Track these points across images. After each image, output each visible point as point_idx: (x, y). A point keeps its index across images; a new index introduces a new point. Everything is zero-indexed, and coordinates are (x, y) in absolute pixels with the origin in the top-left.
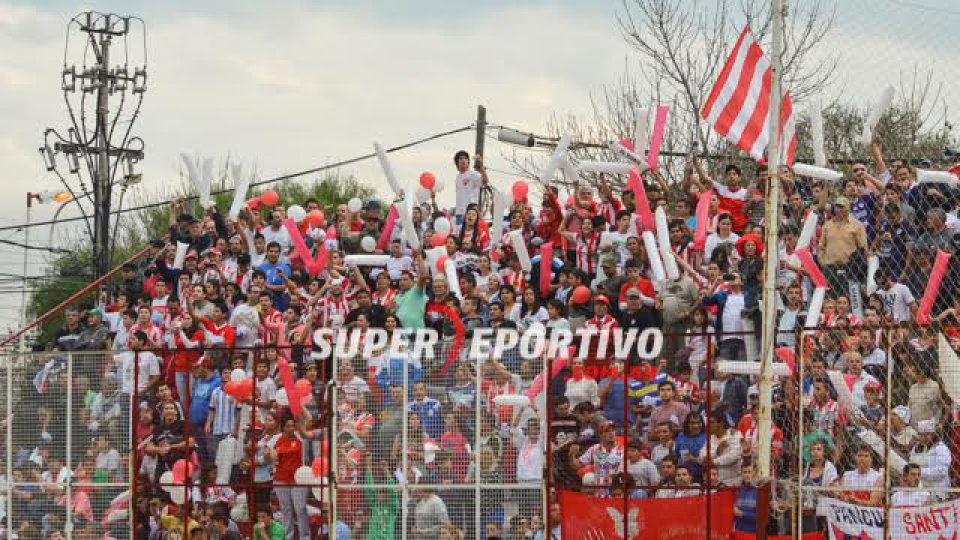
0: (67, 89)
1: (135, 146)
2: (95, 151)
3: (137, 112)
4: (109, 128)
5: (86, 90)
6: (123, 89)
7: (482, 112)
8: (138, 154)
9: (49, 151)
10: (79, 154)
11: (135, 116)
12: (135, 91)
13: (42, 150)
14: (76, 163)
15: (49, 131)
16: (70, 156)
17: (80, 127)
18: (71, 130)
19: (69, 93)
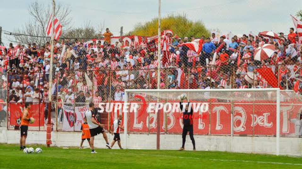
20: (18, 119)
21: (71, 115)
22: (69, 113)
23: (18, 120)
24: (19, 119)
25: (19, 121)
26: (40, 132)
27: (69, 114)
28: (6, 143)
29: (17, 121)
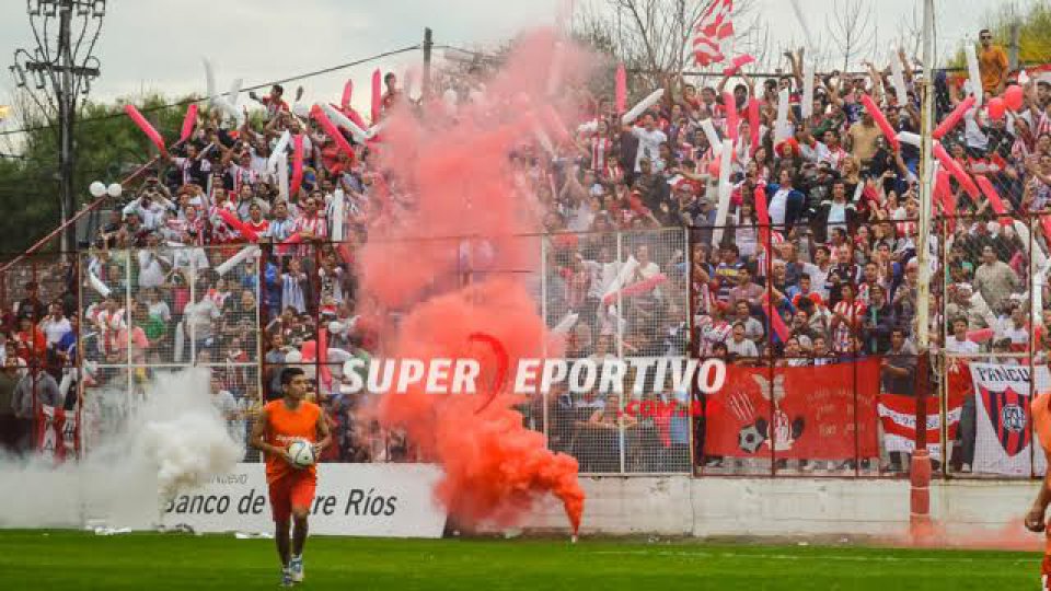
0: (32, 14)
1: (91, 64)
2: (58, 69)
3: (97, 34)
4: (73, 49)
5: (48, 15)
6: (86, 13)
7: (428, 33)
8: (95, 72)
9: (20, 70)
10: (44, 72)
11: (96, 38)
12: (95, 15)
13: (12, 68)
14: (43, 80)
15: (19, 51)
16: (37, 73)
17: (44, 48)
18: (37, 51)
19: (35, 17)
20: (747, 427)
21: (1011, 406)
22: (1004, 394)
23: (744, 433)
24: (753, 430)
25: (750, 439)
26: (859, 482)
27: (999, 400)
28: (690, 535)
29: (740, 438)
